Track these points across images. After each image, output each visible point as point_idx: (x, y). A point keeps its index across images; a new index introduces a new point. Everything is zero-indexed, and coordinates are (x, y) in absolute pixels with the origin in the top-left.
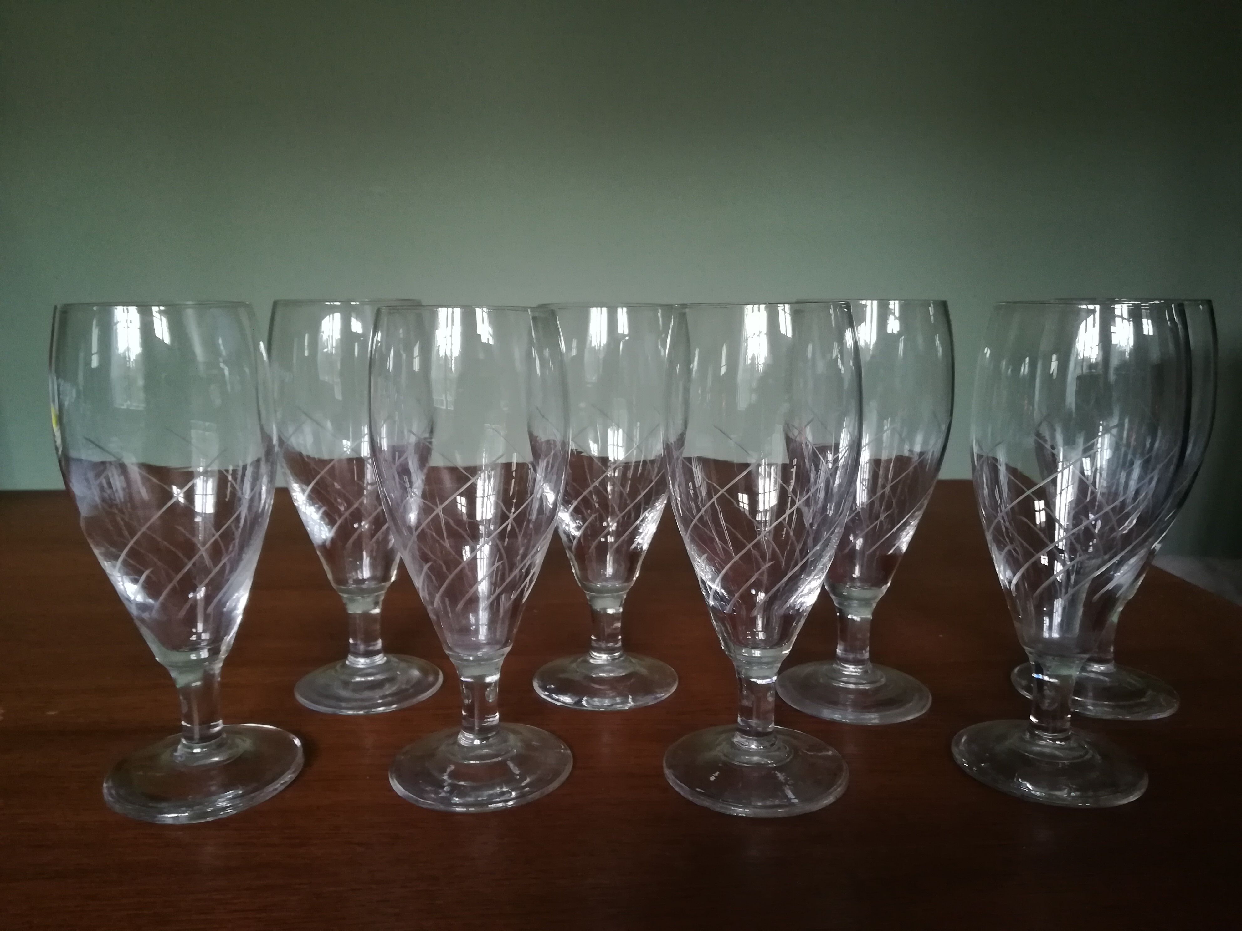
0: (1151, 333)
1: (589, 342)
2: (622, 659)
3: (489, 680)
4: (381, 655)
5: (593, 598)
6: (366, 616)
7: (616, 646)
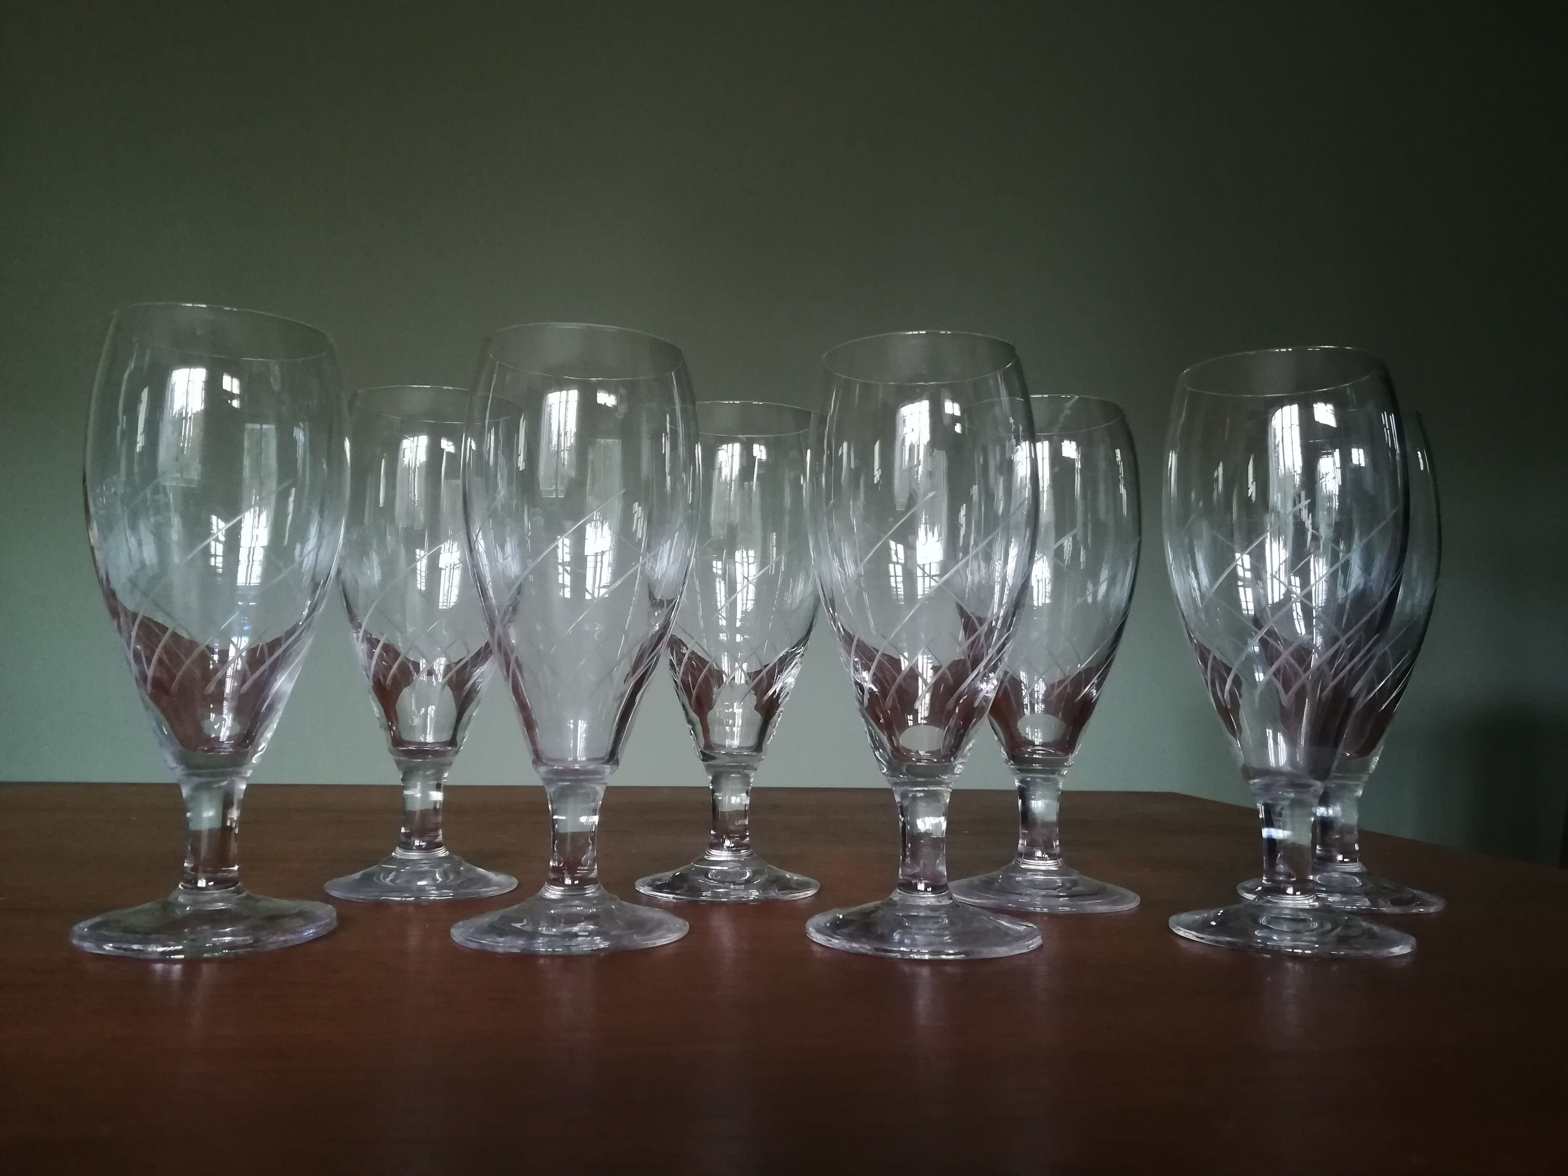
4: (442, 850)
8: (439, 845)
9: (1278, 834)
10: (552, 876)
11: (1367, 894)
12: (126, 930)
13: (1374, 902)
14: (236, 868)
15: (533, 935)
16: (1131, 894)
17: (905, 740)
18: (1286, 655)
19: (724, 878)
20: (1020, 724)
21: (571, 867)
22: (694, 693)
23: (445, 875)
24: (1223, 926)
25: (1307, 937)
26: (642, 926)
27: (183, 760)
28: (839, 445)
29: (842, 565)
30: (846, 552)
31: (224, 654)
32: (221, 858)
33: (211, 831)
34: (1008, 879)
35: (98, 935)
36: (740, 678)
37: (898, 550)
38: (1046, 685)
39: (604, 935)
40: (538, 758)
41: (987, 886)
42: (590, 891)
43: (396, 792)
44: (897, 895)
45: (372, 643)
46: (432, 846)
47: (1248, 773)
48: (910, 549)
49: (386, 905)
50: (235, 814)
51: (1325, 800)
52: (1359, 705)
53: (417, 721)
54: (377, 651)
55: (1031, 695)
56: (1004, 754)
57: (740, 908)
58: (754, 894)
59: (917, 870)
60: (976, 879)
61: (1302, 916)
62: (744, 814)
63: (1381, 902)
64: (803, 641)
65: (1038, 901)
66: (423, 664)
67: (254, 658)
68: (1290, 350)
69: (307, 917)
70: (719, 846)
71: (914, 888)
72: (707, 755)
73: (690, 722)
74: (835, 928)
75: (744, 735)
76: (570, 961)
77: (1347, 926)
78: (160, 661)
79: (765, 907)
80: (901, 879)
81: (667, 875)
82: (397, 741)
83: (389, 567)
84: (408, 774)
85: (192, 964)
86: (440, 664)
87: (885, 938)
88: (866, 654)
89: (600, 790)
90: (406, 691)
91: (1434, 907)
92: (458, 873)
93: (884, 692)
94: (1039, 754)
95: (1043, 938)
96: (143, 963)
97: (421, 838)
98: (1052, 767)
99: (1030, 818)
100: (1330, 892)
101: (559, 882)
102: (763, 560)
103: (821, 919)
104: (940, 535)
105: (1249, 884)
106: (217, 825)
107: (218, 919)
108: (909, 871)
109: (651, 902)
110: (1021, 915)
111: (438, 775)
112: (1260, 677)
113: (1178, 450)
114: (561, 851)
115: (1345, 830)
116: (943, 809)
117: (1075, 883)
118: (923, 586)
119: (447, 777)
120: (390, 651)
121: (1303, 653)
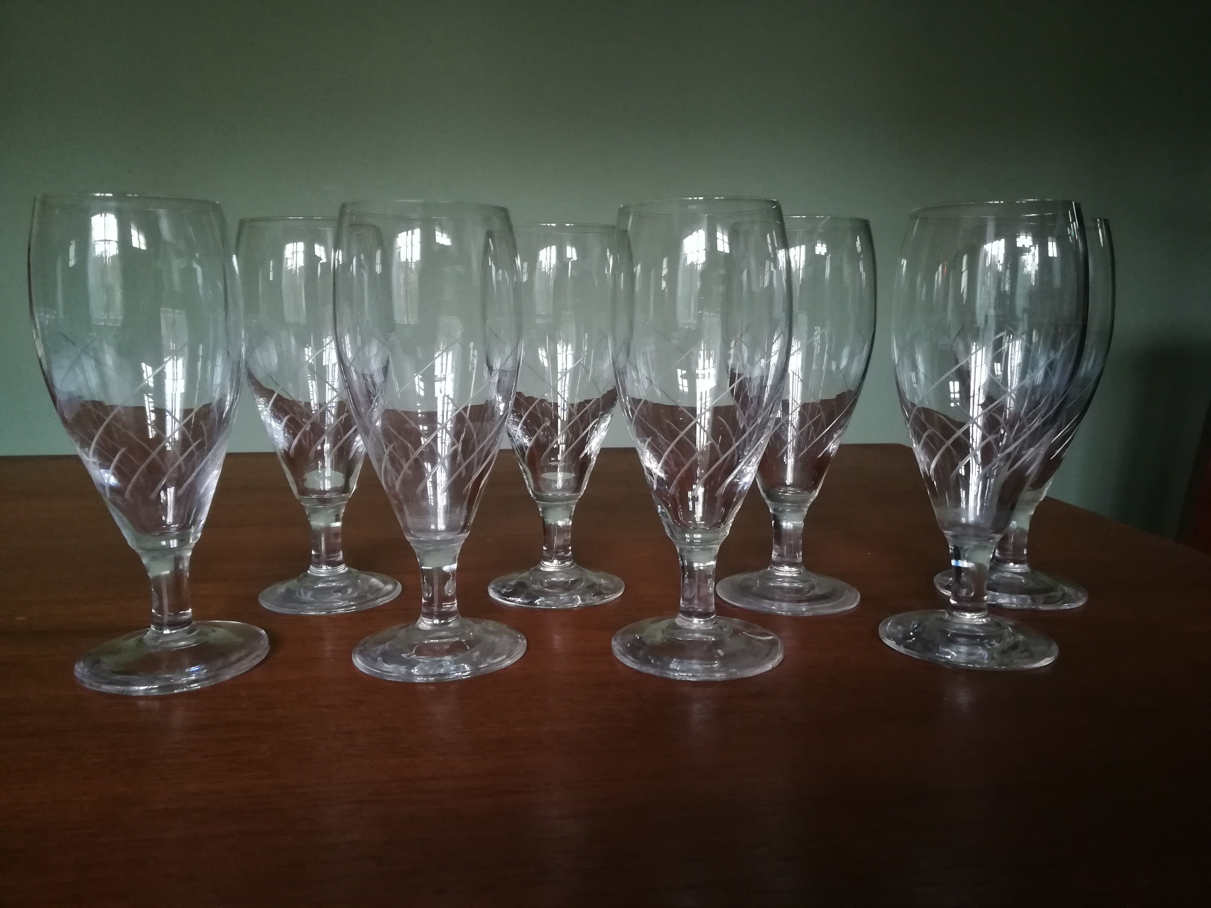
0: (1056, 255)
1: (539, 263)
2: (573, 567)
3: (446, 568)
4: (343, 566)
5: (545, 509)
6: (328, 530)
7: (566, 555)
8: (340, 563)
9: (964, 564)
10: (424, 610)
11: (1029, 593)
13: (1034, 601)
14: (190, 611)
32: (179, 602)
34: (764, 584)
42: (452, 623)
44: (680, 620)
62: (567, 533)
68: (1002, 202)
70: (550, 559)
80: (682, 608)
91: (1079, 602)
94: (789, 493)
99: (780, 533)
101: (429, 615)
104: (714, 362)
113: (908, 258)
116: (714, 555)
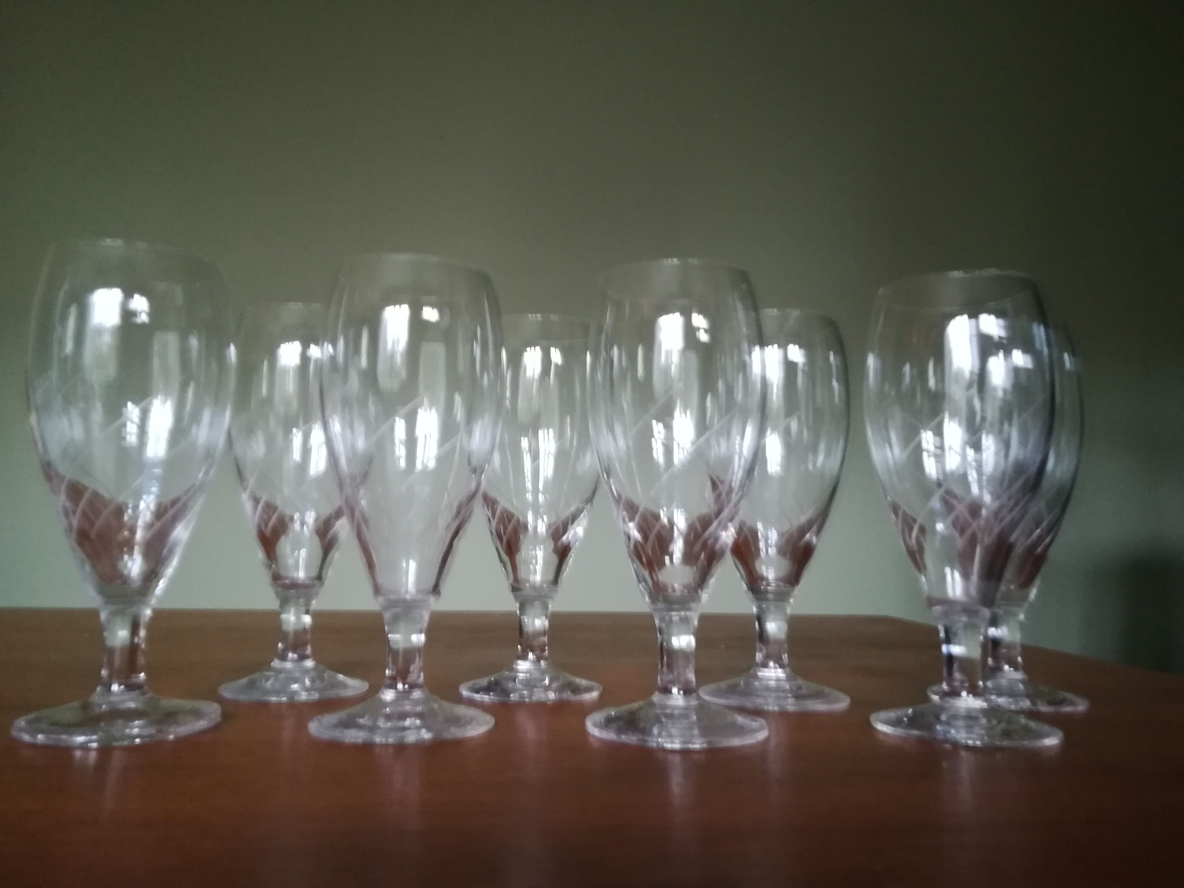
8: (308, 657)
9: (957, 650)
10: (388, 682)
11: (1028, 696)
12: (55, 724)
13: (1033, 703)
14: (143, 675)
15: (373, 729)
16: (842, 695)
17: (663, 577)
18: (961, 509)
19: (529, 684)
20: (757, 564)
21: (403, 674)
22: (505, 540)
23: (313, 681)
24: (913, 722)
25: (978, 730)
26: (457, 721)
27: (101, 591)
28: (612, 348)
29: (615, 439)
30: (618, 430)
31: (136, 507)
32: (132, 667)
33: (123, 649)
34: (748, 684)
35: (34, 728)
36: (542, 528)
37: (658, 428)
38: (778, 532)
39: (429, 729)
40: (377, 590)
41: (732, 690)
42: (417, 694)
43: (274, 617)
44: (656, 697)
45: (256, 500)
46: (303, 657)
47: (931, 602)
48: (668, 427)
49: (265, 705)
50: (142, 633)
51: (994, 622)
52: (1019, 550)
53: (291, 561)
54: (260, 506)
55: (766, 541)
56: (744, 587)
57: (541, 707)
58: (552, 696)
59: (671, 677)
60: (723, 684)
61: (974, 714)
62: (544, 633)
63: (1039, 702)
64: (590, 500)
65: (771, 701)
66: (297, 516)
67: (160, 512)
69: (197, 714)
70: (525, 658)
71: (670, 692)
72: (516, 589)
73: (501, 561)
74: (608, 722)
75: (544, 572)
76: (401, 748)
77: (1009, 722)
78: (84, 513)
79: (560, 706)
80: (660, 684)
81: (484, 682)
82: (276, 578)
83: (270, 442)
84: (285, 602)
85: (105, 751)
86: (311, 517)
87: (646, 732)
88: (631, 509)
89: (426, 617)
90: (283, 538)
91: (1081, 706)
92: (322, 679)
93: (645, 537)
94: (772, 587)
95: (769, 731)
96: (68, 750)
97: (294, 652)
98: (782, 597)
99: (765, 637)
100: (999, 695)
101: (393, 686)
102: (560, 436)
103: (598, 717)
105: (935, 688)
106: (128, 642)
107: (130, 715)
108: (666, 678)
109: (471, 703)
110: (757, 713)
111: (308, 604)
112: (940, 527)
113: (877, 351)
114: (395, 662)
115: (1010, 646)
116: (692, 630)
117: (800, 688)
118: (679, 456)
119: (315, 605)
120: (270, 508)
121: (975, 509)
